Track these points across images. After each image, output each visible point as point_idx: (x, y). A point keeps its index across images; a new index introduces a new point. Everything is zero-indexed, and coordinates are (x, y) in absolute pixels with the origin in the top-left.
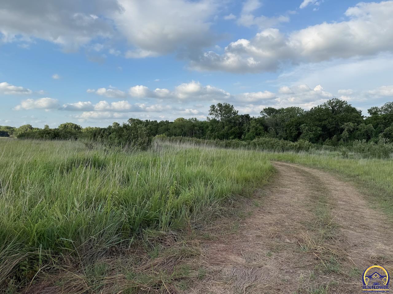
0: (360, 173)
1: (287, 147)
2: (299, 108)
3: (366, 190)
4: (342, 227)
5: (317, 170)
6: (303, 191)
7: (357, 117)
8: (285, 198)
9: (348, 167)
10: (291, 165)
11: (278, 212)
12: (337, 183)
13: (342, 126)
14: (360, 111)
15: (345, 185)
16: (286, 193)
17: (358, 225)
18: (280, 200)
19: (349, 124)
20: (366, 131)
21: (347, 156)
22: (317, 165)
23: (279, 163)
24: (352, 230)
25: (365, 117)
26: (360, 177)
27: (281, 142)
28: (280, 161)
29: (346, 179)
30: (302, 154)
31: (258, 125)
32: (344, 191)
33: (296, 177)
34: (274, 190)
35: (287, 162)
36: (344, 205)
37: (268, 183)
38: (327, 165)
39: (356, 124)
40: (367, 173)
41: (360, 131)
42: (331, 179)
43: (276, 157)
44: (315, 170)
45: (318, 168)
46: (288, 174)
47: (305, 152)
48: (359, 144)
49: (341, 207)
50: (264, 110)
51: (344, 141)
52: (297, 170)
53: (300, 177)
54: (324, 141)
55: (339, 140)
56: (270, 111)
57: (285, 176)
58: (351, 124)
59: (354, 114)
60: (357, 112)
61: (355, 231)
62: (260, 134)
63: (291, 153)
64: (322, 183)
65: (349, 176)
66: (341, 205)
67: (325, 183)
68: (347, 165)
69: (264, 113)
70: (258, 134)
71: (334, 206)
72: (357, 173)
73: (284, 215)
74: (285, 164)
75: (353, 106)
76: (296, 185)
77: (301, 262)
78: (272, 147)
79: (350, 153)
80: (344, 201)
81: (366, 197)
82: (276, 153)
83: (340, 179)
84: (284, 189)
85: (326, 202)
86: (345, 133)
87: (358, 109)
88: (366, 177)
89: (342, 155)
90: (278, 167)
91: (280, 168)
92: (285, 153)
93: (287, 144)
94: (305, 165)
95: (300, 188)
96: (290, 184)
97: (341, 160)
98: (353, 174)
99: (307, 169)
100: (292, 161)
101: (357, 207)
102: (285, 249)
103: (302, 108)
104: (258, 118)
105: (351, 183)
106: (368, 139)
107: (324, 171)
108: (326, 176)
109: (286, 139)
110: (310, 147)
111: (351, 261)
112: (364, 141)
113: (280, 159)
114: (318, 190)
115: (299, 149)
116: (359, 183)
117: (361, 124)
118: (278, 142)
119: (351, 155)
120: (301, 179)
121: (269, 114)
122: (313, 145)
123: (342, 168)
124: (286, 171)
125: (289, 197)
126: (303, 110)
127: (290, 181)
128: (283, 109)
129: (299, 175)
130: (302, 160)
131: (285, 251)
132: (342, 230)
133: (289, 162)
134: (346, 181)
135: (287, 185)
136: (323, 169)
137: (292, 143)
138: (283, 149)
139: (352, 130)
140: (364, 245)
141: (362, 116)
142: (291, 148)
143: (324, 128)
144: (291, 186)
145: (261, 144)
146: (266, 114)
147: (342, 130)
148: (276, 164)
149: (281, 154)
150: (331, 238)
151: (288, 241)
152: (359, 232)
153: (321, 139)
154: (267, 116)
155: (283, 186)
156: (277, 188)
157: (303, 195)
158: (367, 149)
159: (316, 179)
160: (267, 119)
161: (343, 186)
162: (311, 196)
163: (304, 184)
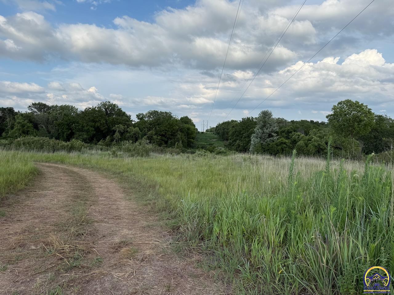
0: (125, 169)
1: (58, 147)
2: (73, 106)
3: (126, 185)
4: (97, 222)
5: (86, 169)
6: (66, 192)
7: (127, 121)
8: (44, 202)
9: (115, 165)
10: (59, 166)
11: (30, 217)
12: (102, 181)
13: (114, 128)
14: (130, 115)
15: (109, 182)
16: (45, 196)
17: (111, 217)
18: (36, 205)
19: (120, 126)
20: (134, 134)
21: (117, 156)
22: (87, 165)
23: (47, 164)
24: (105, 222)
25: (134, 121)
26: (123, 173)
27: (52, 141)
28: (49, 162)
29: (112, 176)
30: (74, 155)
31: (26, 121)
32: (107, 188)
33: (62, 178)
34: (32, 194)
35: (56, 162)
36: (105, 200)
37: (26, 187)
38: (97, 164)
39: (126, 126)
40: (130, 170)
41: (130, 133)
42: (97, 178)
43: (44, 159)
44: (84, 170)
45: (88, 168)
46: (54, 176)
47: (78, 152)
48: (127, 144)
49: (101, 203)
50: (33, 104)
51: (116, 141)
52: (65, 171)
53: (67, 178)
54: (98, 141)
55: (112, 140)
56: (41, 107)
57: (50, 177)
58: (121, 126)
59: (125, 118)
60: (127, 116)
61: (108, 223)
62: (28, 131)
63: (63, 153)
64: (88, 182)
65: (114, 173)
66: (102, 200)
67: (91, 182)
68: (115, 163)
69: (33, 108)
70: (26, 133)
71: (95, 203)
72: (122, 170)
73: (37, 221)
74: (53, 165)
75: (123, 110)
76: (59, 186)
77: (43, 267)
78: (41, 147)
79: (119, 153)
80: (105, 197)
81: (125, 190)
82: (46, 154)
83: (106, 177)
84: (44, 192)
85: (87, 200)
86: (117, 135)
87: (128, 113)
88: (129, 173)
89: (112, 154)
90: (44, 169)
91: (46, 170)
92: (55, 154)
93: (58, 144)
94: (75, 165)
95: (63, 189)
96: (53, 186)
97: (111, 159)
98: (118, 171)
99: (76, 169)
100: (62, 162)
101: (116, 201)
102: (27, 257)
103: (76, 107)
104: (25, 113)
105: (116, 179)
106: (136, 140)
107: (93, 170)
108: (93, 175)
109: (57, 138)
110: (83, 147)
111: (96, 252)
112: (131, 141)
113: (48, 160)
114: (82, 189)
115: (71, 149)
116: (121, 179)
117: (130, 127)
118: (48, 141)
119: (121, 155)
120: (67, 180)
121: (40, 110)
122: (86, 145)
123: (110, 167)
124: (53, 173)
125: (48, 200)
126: (77, 109)
127: (54, 183)
128: (57, 106)
129: (66, 176)
130: (73, 160)
131: (27, 260)
132: (96, 224)
133: (59, 162)
134: (112, 178)
135: (49, 188)
136: (92, 168)
137: (64, 143)
138: (54, 149)
139: (122, 131)
140: (111, 235)
141: (131, 120)
142: (63, 148)
143: (97, 129)
144: (53, 188)
145: (28, 143)
146: (35, 110)
147: (114, 132)
148: (43, 166)
149: (51, 154)
150: (83, 234)
151: (33, 247)
152: (111, 223)
153: (95, 140)
154: (36, 112)
155: (44, 189)
156: (36, 191)
157: (65, 195)
158: (132, 149)
159: (83, 179)
160: (36, 115)
161: (108, 183)
162: (73, 196)
163: (69, 185)
